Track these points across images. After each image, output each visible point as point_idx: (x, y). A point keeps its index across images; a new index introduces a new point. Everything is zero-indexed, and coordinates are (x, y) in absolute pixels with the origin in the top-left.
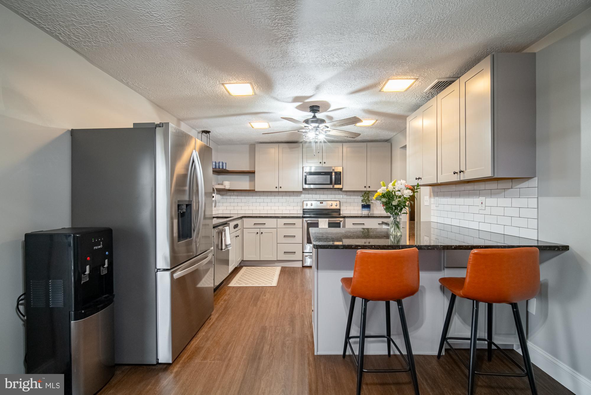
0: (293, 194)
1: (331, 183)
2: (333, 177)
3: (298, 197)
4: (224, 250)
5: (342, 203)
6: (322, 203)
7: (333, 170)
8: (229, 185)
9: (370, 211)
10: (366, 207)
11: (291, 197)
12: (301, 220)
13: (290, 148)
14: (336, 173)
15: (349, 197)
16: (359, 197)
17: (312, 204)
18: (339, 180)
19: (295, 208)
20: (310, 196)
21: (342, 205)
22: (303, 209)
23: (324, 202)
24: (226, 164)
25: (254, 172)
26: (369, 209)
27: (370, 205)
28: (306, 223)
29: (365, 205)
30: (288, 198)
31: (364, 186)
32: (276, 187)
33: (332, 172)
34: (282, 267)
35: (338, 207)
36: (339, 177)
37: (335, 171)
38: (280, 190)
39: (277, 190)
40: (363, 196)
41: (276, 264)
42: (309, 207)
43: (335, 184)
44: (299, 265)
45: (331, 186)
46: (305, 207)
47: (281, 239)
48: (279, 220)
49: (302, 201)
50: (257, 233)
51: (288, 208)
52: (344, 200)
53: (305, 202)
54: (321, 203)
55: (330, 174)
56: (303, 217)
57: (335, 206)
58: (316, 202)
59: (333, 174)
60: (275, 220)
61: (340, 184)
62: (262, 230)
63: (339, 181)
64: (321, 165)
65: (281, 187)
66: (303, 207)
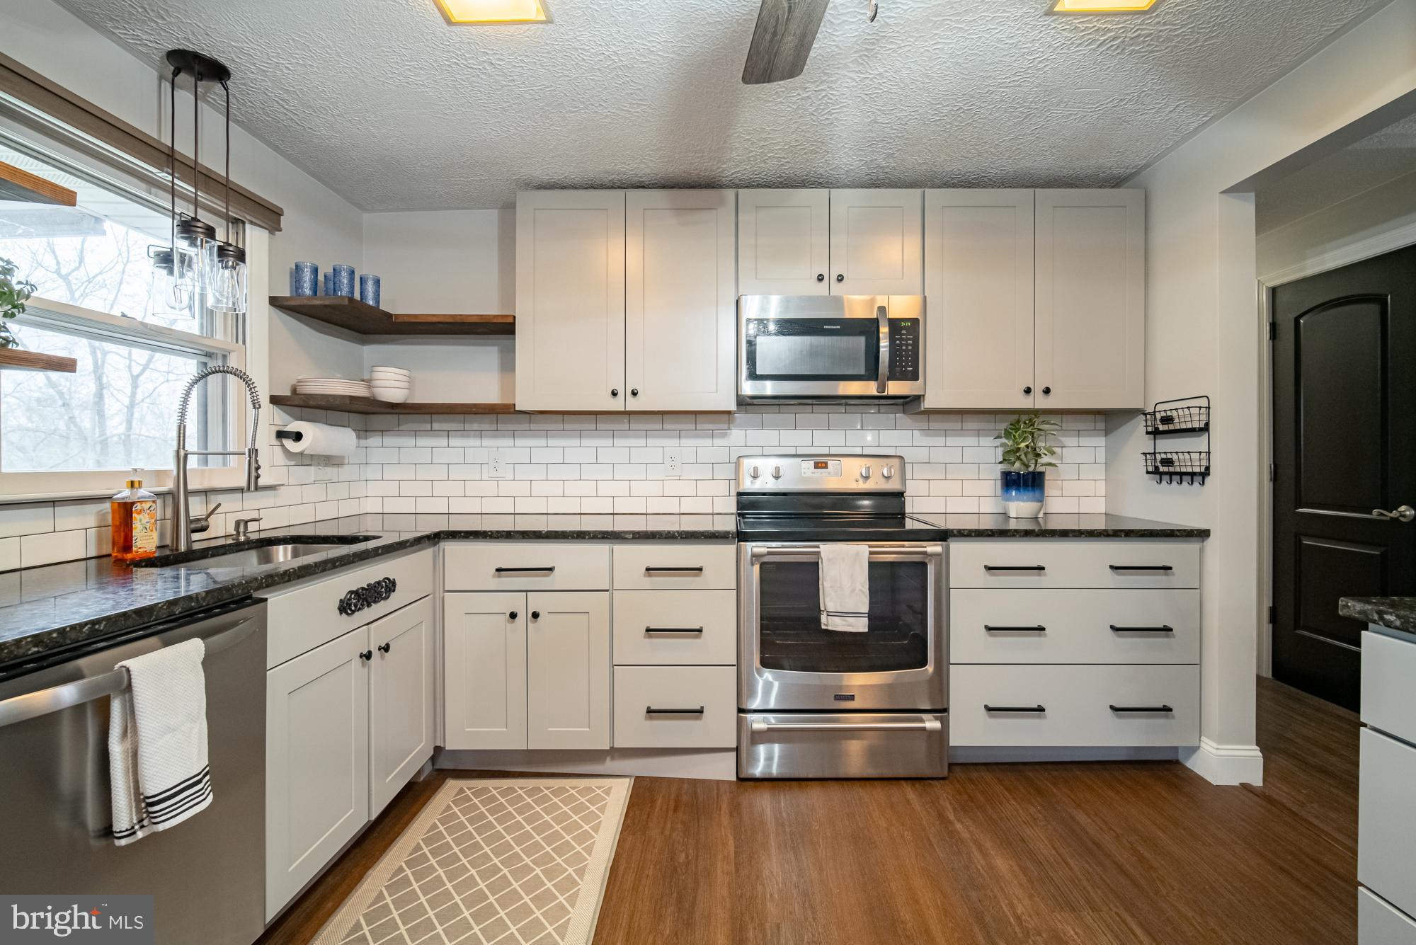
0: (693, 427)
1: (872, 373)
2: (884, 344)
3: (717, 441)
4: (123, 842)
5: (908, 467)
6: (824, 466)
7: (882, 309)
8: (406, 385)
9: (1041, 500)
10: (1026, 485)
11: (684, 442)
12: (729, 550)
13: (679, 210)
14: (894, 324)
15: (940, 441)
16: (988, 441)
17: (778, 469)
18: (907, 356)
19: (705, 488)
20: (767, 436)
21: (908, 476)
22: (740, 494)
23: (832, 463)
24: (377, 282)
25: (511, 320)
26: (1037, 494)
27: (1042, 474)
28: (757, 568)
29: (1018, 474)
30: (670, 444)
31: (1024, 387)
32: (614, 394)
33: (875, 322)
34: (638, 779)
35: (893, 486)
36: (907, 345)
37: (890, 316)
38: (633, 404)
39: (617, 405)
40: (1008, 434)
41: (610, 765)
42: (767, 484)
43: (892, 377)
44: (722, 769)
45: (871, 388)
46: (748, 485)
47: (633, 646)
48: (621, 549)
49: (734, 459)
50: (513, 616)
51: (672, 487)
52: (922, 454)
53: (748, 464)
54: (817, 466)
55: (867, 328)
56: (741, 536)
57: (883, 480)
58: (798, 460)
59: (884, 330)
60: (602, 548)
61: (915, 377)
62: (536, 602)
63: (907, 361)
64: (822, 289)
65: (634, 393)
66: (738, 484)
